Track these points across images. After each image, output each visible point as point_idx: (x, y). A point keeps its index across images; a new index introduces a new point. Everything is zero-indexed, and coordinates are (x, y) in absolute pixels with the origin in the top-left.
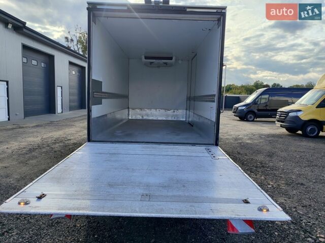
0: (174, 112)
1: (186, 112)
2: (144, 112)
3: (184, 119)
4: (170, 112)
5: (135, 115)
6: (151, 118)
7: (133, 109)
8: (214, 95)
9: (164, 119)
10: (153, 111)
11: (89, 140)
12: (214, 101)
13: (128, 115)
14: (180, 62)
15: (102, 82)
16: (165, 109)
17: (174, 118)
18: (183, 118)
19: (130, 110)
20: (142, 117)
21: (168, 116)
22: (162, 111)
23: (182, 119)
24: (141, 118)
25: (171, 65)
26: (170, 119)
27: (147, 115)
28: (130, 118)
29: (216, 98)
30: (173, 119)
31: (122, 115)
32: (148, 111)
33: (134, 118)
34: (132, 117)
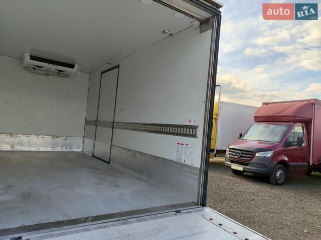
3: (80, 150)
4: (60, 140)
6: (28, 149)
8: (195, 127)
10: (33, 138)
12: (194, 136)
14: (79, 73)
16: (52, 136)
17: (66, 148)
18: (78, 148)
20: (12, 147)
22: (48, 138)
24: (9, 148)
25: (67, 76)
27: (22, 144)
29: (200, 132)
30: (64, 150)
32: (23, 138)
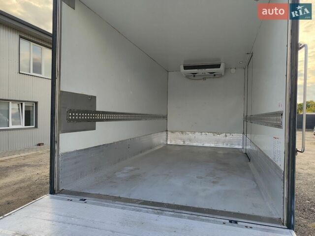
0: (226, 136)
1: (243, 137)
2: (185, 136)
4: (221, 137)
5: (174, 139)
6: (195, 144)
7: (172, 132)
9: (213, 145)
11: (52, 192)
13: (167, 139)
14: (233, 71)
15: (95, 97)
16: (213, 133)
17: (227, 144)
18: (239, 145)
19: (169, 133)
20: (184, 142)
21: (218, 141)
22: (210, 135)
23: (237, 147)
24: (182, 143)
25: (221, 76)
26: (221, 145)
27: (190, 140)
28: (169, 143)
29: (284, 120)
30: (225, 146)
31: (159, 139)
32: (191, 135)
33: (173, 143)
34: (171, 141)
